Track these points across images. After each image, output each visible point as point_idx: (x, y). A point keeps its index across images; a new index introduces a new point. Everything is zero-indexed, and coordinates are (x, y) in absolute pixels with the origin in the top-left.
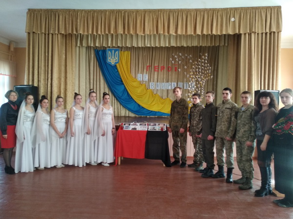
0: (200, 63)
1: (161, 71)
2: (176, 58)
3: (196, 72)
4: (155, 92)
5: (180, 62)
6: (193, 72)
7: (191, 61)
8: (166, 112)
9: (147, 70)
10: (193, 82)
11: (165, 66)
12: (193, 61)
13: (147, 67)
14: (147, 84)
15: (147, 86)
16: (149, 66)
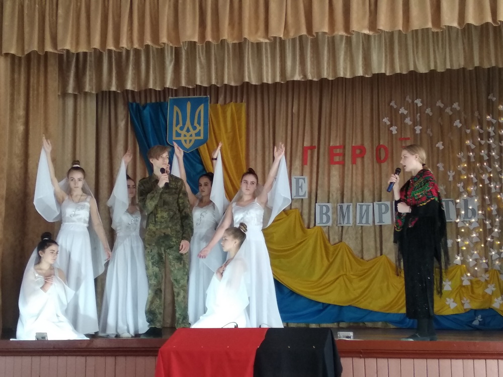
0: (491, 130)
1: (354, 162)
2: (403, 117)
3: (481, 159)
4: (334, 238)
5: (418, 129)
6: (469, 162)
7: (457, 123)
8: (376, 309)
9: (304, 162)
10: (469, 195)
11: (367, 145)
12: (466, 124)
13: (305, 150)
14: (306, 211)
15: (306, 217)
16: (312, 148)
